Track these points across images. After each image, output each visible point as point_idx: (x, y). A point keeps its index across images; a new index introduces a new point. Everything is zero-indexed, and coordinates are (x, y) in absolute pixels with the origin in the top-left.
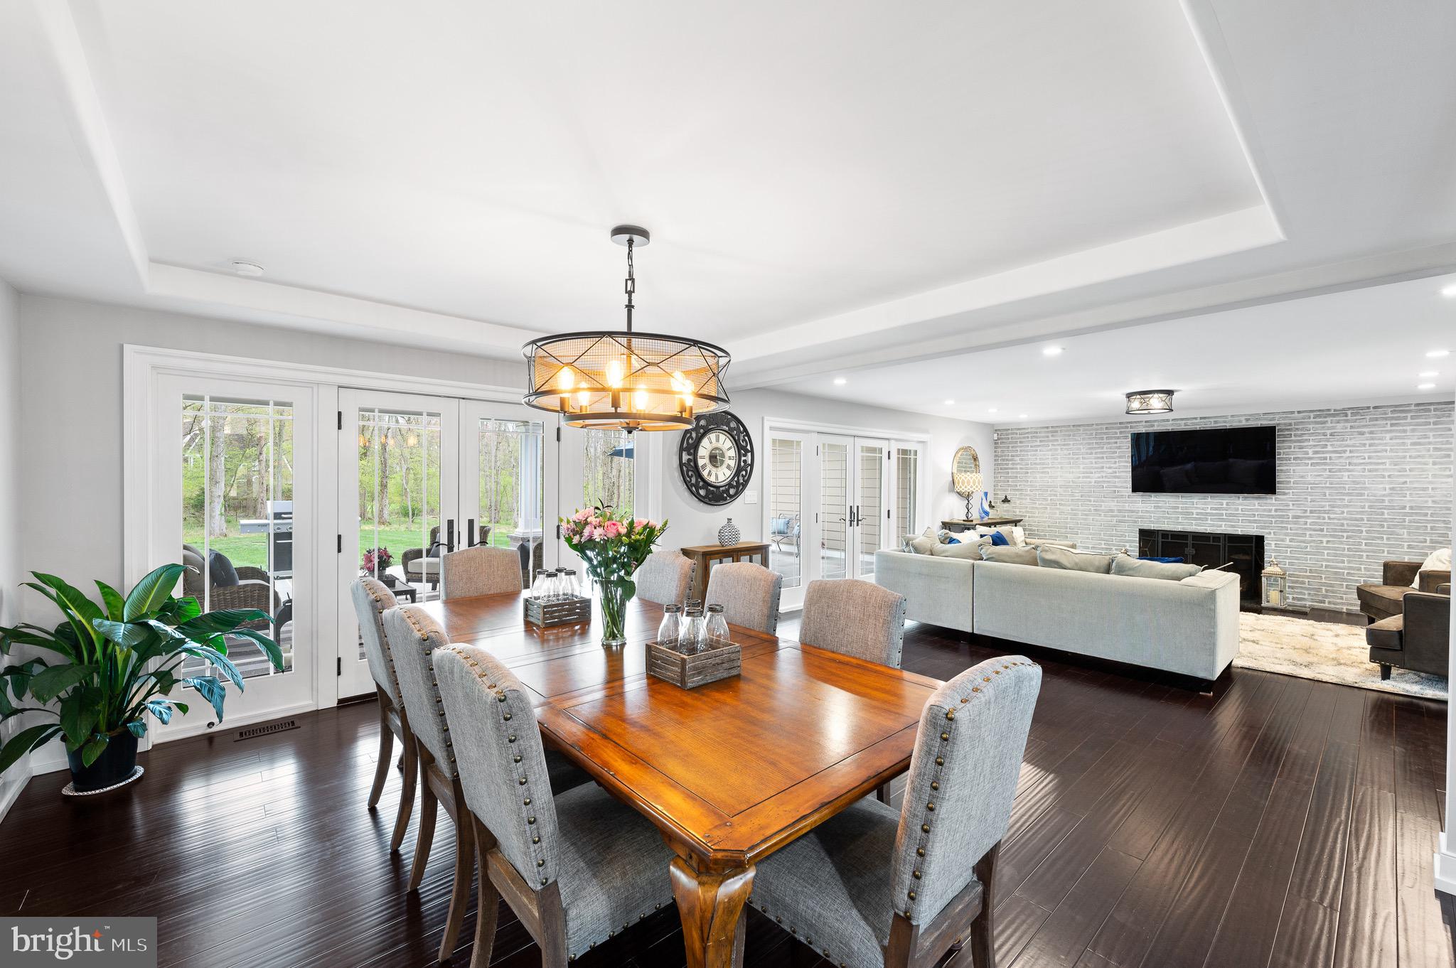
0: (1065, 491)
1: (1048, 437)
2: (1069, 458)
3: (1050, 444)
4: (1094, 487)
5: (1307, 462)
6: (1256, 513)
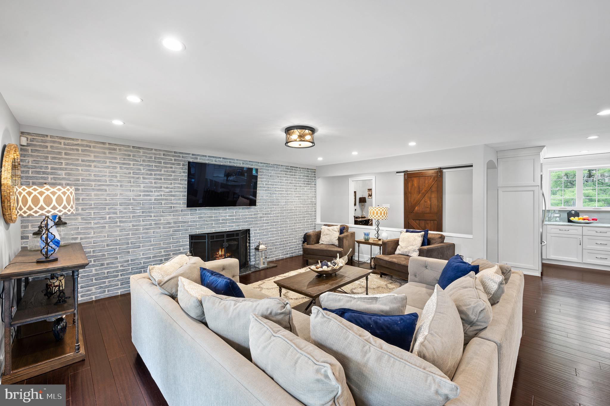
3: (108, 160)
6: (247, 217)
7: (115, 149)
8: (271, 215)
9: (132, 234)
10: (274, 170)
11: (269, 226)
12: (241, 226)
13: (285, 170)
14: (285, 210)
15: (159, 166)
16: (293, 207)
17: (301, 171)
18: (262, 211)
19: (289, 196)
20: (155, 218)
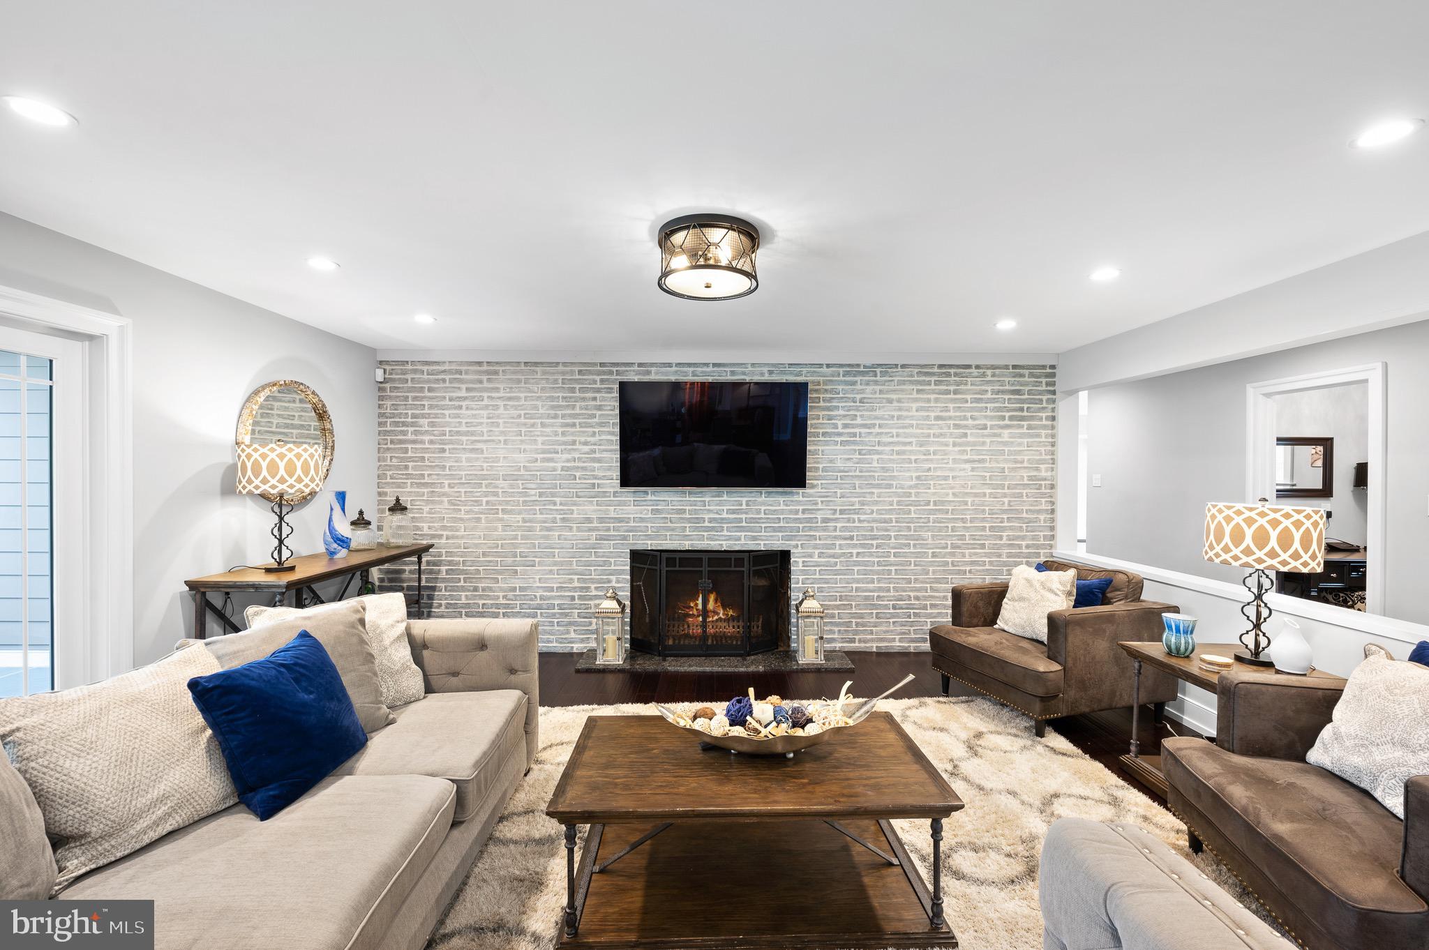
0: (512, 486)
1: (481, 382)
2: (518, 425)
3: (485, 395)
4: (562, 477)
5: (836, 439)
6: (782, 517)
7: (496, 373)
8: (863, 517)
9: (523, 537)
10: (876, 383)
11: (855, 546)
12: (763, 540)
13: (916, 378)
14: (916, 504)
15: (571, 398)
16: (948, 495)
17: (984, 375)
18: (831, 504)
19: (931, 460)
20: (561, 507)
